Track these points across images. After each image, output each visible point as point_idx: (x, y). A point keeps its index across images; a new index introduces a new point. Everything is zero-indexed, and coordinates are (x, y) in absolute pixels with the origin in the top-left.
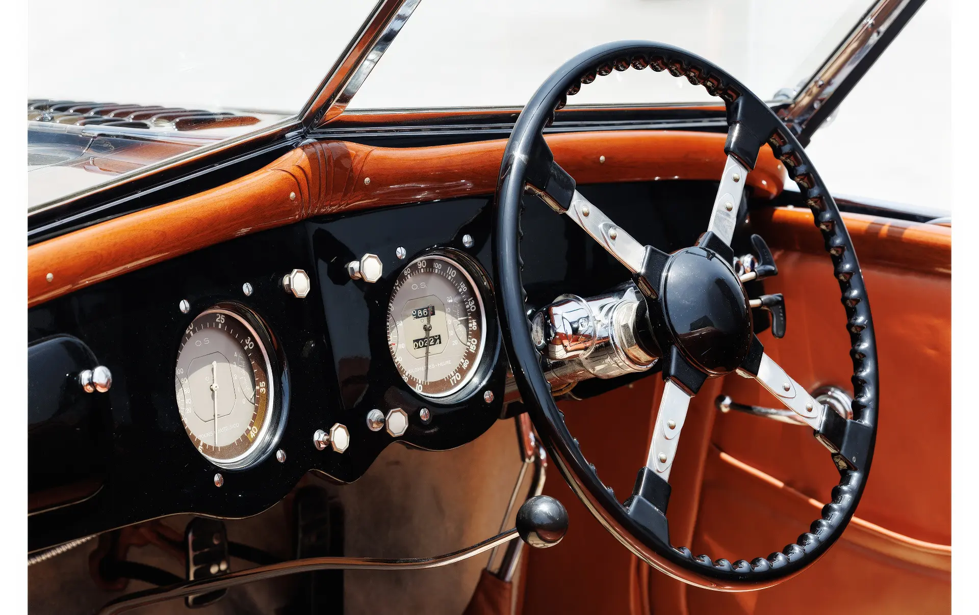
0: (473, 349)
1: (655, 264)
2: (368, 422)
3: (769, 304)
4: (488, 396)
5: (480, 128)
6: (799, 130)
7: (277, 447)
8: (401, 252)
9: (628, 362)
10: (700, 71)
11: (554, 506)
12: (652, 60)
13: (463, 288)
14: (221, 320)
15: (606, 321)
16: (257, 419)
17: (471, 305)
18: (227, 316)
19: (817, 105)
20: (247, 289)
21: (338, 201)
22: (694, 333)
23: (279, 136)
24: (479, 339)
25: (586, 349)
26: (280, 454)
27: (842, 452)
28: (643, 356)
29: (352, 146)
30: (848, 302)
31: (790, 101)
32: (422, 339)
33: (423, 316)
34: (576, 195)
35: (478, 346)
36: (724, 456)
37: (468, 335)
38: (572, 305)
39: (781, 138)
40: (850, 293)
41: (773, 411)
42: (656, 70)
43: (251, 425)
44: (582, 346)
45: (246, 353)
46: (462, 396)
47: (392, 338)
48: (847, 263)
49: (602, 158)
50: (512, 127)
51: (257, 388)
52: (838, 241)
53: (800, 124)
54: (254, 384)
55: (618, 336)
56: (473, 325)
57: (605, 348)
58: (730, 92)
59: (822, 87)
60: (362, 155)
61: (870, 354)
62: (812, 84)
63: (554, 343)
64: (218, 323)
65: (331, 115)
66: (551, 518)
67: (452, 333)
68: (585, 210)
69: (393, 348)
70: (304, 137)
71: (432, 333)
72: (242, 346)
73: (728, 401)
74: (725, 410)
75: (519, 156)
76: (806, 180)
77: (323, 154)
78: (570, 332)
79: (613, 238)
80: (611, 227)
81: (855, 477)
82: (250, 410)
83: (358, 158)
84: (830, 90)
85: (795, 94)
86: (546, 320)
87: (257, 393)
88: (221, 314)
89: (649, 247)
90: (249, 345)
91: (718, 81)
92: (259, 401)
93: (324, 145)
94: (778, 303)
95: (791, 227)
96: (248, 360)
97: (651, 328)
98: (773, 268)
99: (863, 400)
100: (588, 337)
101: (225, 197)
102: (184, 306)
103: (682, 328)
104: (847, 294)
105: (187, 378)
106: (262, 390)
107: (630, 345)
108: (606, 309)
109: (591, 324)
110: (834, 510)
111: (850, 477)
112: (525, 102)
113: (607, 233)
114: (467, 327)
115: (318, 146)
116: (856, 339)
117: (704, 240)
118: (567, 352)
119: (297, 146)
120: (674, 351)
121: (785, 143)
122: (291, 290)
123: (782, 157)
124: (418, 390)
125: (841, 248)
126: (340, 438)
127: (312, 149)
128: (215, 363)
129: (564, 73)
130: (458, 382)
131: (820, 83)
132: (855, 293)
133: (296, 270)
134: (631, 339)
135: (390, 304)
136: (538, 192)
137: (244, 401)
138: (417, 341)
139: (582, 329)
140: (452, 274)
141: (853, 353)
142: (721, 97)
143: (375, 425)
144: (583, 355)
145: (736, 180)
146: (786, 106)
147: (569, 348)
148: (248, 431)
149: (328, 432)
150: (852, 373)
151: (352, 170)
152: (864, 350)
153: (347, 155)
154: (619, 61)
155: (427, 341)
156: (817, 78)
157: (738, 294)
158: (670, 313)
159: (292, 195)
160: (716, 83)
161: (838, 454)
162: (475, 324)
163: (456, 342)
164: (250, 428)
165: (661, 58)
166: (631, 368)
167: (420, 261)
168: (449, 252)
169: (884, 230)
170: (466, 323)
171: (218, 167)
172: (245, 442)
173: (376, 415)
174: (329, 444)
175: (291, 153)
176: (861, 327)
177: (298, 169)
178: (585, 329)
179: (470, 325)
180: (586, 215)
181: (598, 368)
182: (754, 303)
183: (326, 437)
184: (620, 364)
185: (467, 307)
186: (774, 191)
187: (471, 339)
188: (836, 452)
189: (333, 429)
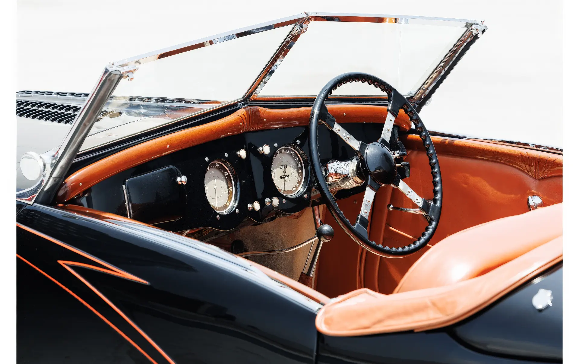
0: (300, 180)
1: (363, 147)
2: (265, 202)
3: (404, 165)
4: (306, 196)
5: (302, 103)
6: (417, 106)
7: (236, 208)
8: (276, 145)
9: (354, 183)
10: (378, 82)
11: (329, 227)
12: (361, 79)
13: (296, 159)
14: (217, 165)
15: (346, 169)
16: (229, 199)
17: (299, 165)
18: (219, 164)
19: (423, 97)
20: (226, 155)
21: (255, 127)
22: (376, 172)
23: (235, 105)
24: (302, 176)
25: (339, 178)
26: (237, 211)
27: (429, 215)
28: (359, 180)
29: (260, 108)
30: (432, 164)
31: (413, 95)
32: (283, 176)
33: (283, 168)
34: (336, 124)
35: (302, 179)
36: (391, 228)
37: (298, 175)
38: (335, 163)
39: (407, 106)
40: (432, 161)
41: (408, 209)
42: (363, 82)
43: (227, 201)
44: (338, 177)
45: (225, 177)
46: (297, 195)
47: (273, 174)
48: (431, 150)
49: (345, 114)
50: (313, 103)
51: (229, 189)
52: (428, 143)
53: (417, 104)
54: (228, 187)
55: (350, 174)
56: (300, 171)
57: (346, 178)
58: (388, 90)
59: (425, 90)
60: (263, 111)
61: (439, 182)
62: (421, 89)
63: (328, 176)
64: (216, 166)
65: (253, 97)
66: (328, 231)
67: (293, 174)
68: (339, 128)
69: (273, 178)
70: (244, 105)
71: (286, 174)
72: (224, 174)
73: (392, 206)
74: (391, 210)
75: (316, 111)
76: (416, 121)
77: (250, 110)
78: (334, 172)
79: (349, 138)
80: (347, 134)
81: (434, 224)
82: (227, 196)
83: (262, 112)
84: (428, 91)
85: (415, 93)
86: (325, 169)
87: (229, 190)
88: (218, 163)
89: (361, 142)
90: (226, 174)
91: (384, 86)
92: (230, 193)
93: (251, 107)
94: (407, 165)
95: (413, 141)
96: (226, 179)
97: (362, 170)
98: (405, 153)
99: (437, 198)
100: (340, 174)
101: (220, 123)
102: (207, 159)
103: (372, 170)
104: (431, 161)
105: (207, 184)
106: (230, 190)
107: (354, 176)
108: (346, 165)
109: (341, 170)
110: (426, 234)
111: (432, 223)
112: (317, 94)
113: (346, 137)
114: (298, 172)
115: (249, 108)
116: (434, 177)
117: (380, 140)
118: (333, 179)
119: (241, 108)
120: (369, 177)
121: (408, 108)
122: (240, 156)
123: (413, 120)
124: (282, 193)
125: (429, 145)
126: (257, 206)
127: (247, 109)
128: (216, 179)
129: (332, 83)
130: (295, 191)
131: (424, 89)
132: (434, 161)
133: (242, 149)
134: (355, 174)
135: (272, 163)
136: (323, 122)
137: (225, 193)
138: (281, 176)
139: (338, 171)
140: (293, 153)
141: (434, 182)
142: (386, 92)
143: (268, 203)
144: (339, 181)
145: (391, 120)
146: (412, 97)
147: (334, 178)
148: (226, 203)
149: (253, 204)
150: (433, 189)
151: (260, 116)
152: (437, 181)
153: (258, 111)
154: (350, 79)
155: (285, 176)
156: (423, 87)
157: (392, 161)
158: (368, 164)
159: (241, 124)
160: (384, 87)
161: (428, 215)
162: (301, 171)
163: (294, 177)
164: (227, 202)
165: (365, 78)
166: (355, 185)
167: (282, 148)
168: (292, 146)
169: (447, 141)
170: (298, 171)
171: (217, 114)
172: (226, 206)
173: (268, 200)
174: (253, 208)
175: (240, 110)
176: (436, 173)
177: (243, 115)
178: (339, 171)
179: (299, 172)
180: (339, 130)
181: (343, 185)
182: (398, 165)
183: (252, 206)
184: (351, 184)
185: (298, 165)
186: (408, 129)
187: (299, 176)
188: (427, 215)
189: (254, 203)
